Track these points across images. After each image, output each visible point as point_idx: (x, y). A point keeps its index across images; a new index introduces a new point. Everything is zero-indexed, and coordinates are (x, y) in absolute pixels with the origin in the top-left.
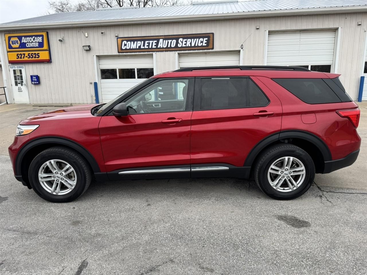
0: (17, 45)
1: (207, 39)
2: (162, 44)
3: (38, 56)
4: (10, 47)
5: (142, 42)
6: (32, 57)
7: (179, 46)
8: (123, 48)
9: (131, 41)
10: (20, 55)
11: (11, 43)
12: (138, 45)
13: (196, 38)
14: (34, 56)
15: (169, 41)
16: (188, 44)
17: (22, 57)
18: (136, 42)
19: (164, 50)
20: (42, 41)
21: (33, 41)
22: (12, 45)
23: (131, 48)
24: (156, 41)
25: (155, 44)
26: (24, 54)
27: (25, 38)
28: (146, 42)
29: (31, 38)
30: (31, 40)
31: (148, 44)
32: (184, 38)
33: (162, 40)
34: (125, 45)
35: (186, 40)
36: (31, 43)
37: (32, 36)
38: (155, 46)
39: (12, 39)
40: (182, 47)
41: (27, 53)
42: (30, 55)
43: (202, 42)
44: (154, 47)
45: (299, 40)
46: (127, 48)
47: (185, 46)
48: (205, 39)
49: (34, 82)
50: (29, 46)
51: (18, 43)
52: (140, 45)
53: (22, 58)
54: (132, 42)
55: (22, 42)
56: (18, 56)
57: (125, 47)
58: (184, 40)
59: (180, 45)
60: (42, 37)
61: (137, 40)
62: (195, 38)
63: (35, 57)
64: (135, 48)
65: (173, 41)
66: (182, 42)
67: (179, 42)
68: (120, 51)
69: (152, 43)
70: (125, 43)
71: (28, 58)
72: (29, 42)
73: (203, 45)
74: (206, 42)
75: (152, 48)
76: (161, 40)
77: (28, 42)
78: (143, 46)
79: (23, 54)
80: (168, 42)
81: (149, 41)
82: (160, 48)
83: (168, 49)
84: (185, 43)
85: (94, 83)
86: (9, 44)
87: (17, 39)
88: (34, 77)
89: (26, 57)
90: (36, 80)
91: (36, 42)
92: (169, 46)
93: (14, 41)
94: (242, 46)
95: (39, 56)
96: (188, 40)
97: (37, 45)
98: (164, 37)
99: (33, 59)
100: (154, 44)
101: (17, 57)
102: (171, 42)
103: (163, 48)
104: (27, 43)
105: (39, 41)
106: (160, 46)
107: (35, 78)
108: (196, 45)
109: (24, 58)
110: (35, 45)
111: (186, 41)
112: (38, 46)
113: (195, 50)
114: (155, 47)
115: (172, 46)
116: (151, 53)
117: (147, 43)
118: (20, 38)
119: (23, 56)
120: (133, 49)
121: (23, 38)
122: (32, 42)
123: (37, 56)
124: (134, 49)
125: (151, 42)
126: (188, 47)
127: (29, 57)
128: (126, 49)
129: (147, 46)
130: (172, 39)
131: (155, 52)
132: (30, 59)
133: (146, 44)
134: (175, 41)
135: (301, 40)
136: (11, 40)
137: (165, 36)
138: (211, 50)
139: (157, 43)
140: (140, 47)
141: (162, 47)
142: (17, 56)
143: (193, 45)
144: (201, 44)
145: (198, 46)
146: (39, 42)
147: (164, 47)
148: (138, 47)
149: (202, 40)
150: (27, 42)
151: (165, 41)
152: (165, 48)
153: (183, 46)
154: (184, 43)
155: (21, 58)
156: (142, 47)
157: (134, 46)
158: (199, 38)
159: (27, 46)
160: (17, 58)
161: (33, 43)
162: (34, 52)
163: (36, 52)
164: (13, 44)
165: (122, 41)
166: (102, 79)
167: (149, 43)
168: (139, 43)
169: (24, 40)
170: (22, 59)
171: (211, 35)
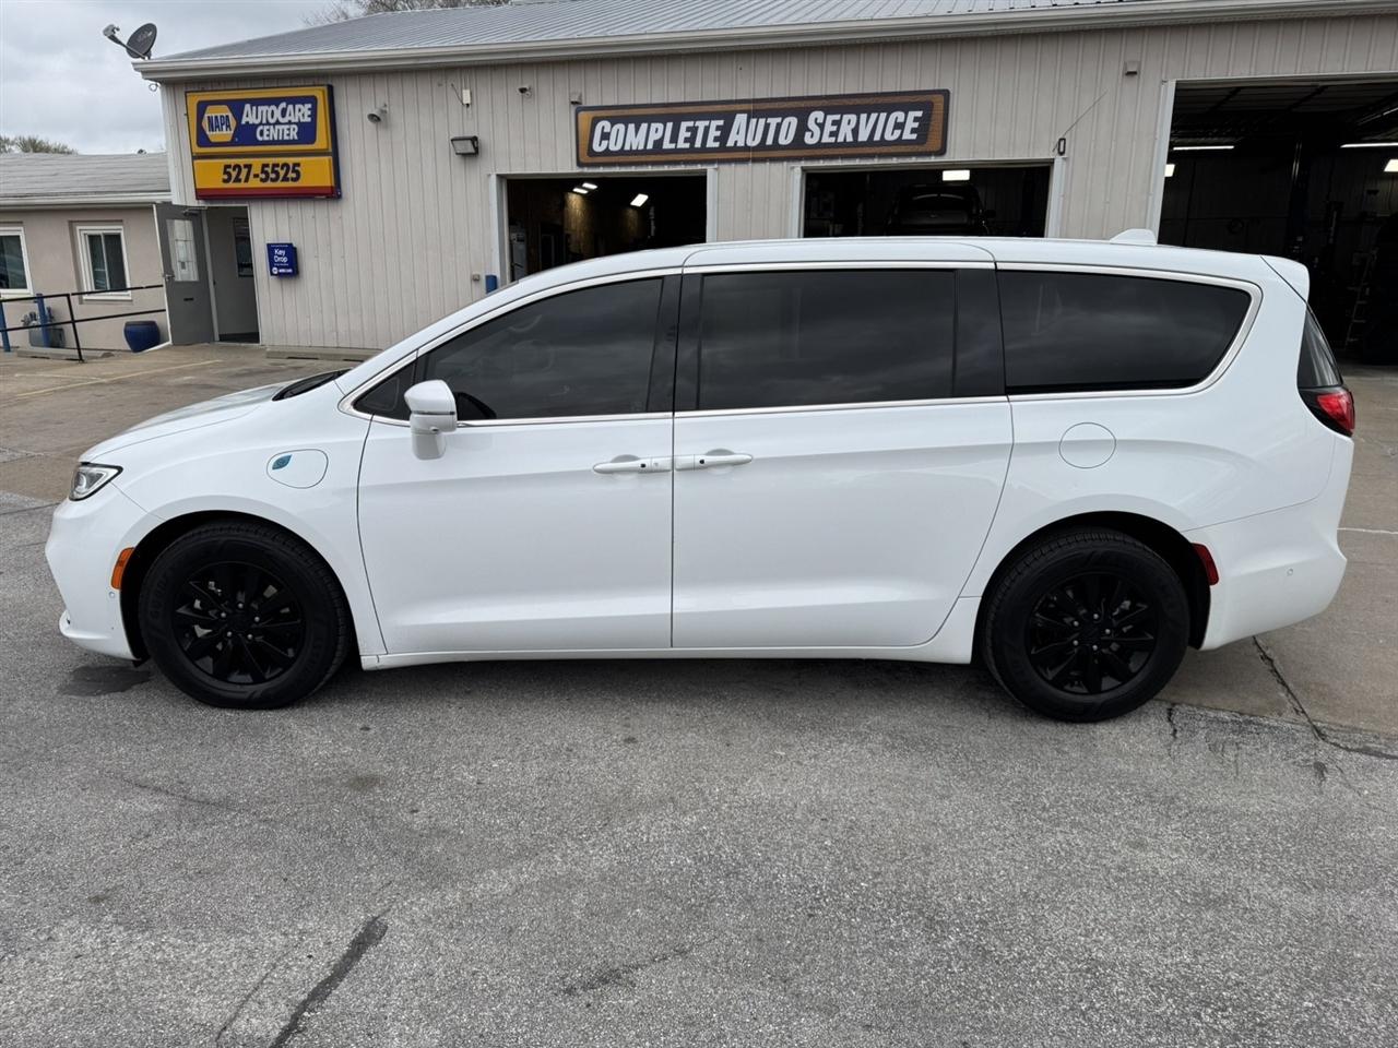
0: (226, 134)
1: (919, 114)
2: (744, 132)
3: (294, 175)
4: (203, 139)
5: (670, 125)
6: (273, 176)
7: (809, 140)
8: (597, 148)
9: (626, 121)
10: (234, 170)
11: (205, 124)
12: (654, 137)
13: (878, 109)
14: (282, 173)
15: (769, 120)
16: (845, 133)
17: (243, 176)
18: (644, 126)
19: (751, 154)
20: (309, 120)
21: (282, 120)
22: (208, 133)
23: (627, 148)
24: (721, 123)
25: (718, 133)
26: (249, 167)
27: (254, 108)
28: (684, 125)
29: (273, 107)
30: (272, 117)
31: (688, 135)
32: (828, 111)
33: (745, 116)
34: (605, 136)
35: (837, 117)
36: (274, 125)
37: (275, 102)
39: (211, 112)
40: (819, 145)
41: (256, 164)
42: (269, 170)
43: (899, 126)
44: (711, 144)
46: (613, 148)
47: (833, 140)
48: (912, 114)
49: (279, 268)
50: (267, 138)
51: (229, 126)
52: (658, 136)
53: (240, 181)
54: (632, 127)
55: (244, 122)
56: (230, 175)
57: (605, 143)
58: (831, 118)
59: (812, 136)
60: (309, 106)
61: (650, 119)
62: (875, 112)
63: (286, 179)
64: (641, 147)
65: (787, 120)
66: (822, 126)
67: (811, 124)
68: (585, 158)
69: (707, 129)
70: (603, 128)
71: (262, 180)
72: (268, 123)
73: (904, 137)
74: (916, 125)
75: (704, 149)
76: (741, 119)
77: (264, 121)
78: (671, 142)
79: (245, 166)
80: (767, 126)
81: (695, 121)
82: (735, 148)
83: (765, 153)
84: (834, 128)
85: (488, 277)
86: (200, 131)
87: (224, 111)
88: (280, 248)
89: (256, 176)
90: (285, 259)
91: (290, 123)
92: (769, 141)
93: (216, 117)
94: (1062, 143)
95: (299, 173)
96: (846, 117)
97: (294, 135)
98: (750, 106)
99: (280, 184)
100: (713, 133)
101: (226, 177)
102: (779, 126)
103: (746, 148)
104: (261, 128)
105: (302, 120)
106: (736, 142)
107: (280, 252)
108: (877, 137)
109: (247, 180)
110: (287, 132)
111: (837, 123)
112: (297, 138)
113: (871, 156)
114: (717, 145)
115: (782, 141)
116: (699, 167)
117: (688, 129)
118: (236, 108)
119: (244, 172)
120: (632, 152)
121: (247, 107)
122: (278, 123)
123: (291, 175)
124: (637, 152)
125: (701, 125)
126: (845, 144)
127: (264, 176)
128: (607, 152)
130: (784, 114)
131: (716, 166)
132: (270, 184)
133: (683, 134)
134: (794, 121)
136: (206, 116)
137: (755, 101)
138: (933, 159)
139: (725, 131)
140: (658, 143)
141: (741, 144)
142: (225, 172)
143: (863, 136)
144: (898, 132)
145: (883, 142)
146: (300, 124)
147: (749, 144)
148: (650, 146)
149: (901, 120)
150: (261, 124)
151: (754, 121)
152: (755, 149)
153: (824, 141)
154: (829, 128)
155: (237, 180)
156: (667, 145)
157: (636, 139)
158: (890, 109)
159: (260, 138)
160: (225, 181)
161: (281, 127)
162: (280, 160)
163: (290, 161)
164: (212, 129)
165: (595, 121)
167: (694, 130)
168: (658, 131)
169: (249, 116)
170: (242, 185)
171: (938, 99)
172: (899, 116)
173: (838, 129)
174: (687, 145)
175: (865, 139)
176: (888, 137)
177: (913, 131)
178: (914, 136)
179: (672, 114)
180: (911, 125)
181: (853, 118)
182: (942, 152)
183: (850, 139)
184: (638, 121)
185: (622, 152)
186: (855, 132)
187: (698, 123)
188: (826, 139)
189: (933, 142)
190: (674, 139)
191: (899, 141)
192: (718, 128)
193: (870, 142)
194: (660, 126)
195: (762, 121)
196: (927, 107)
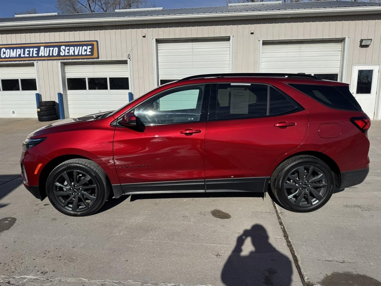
1: (91, 47)
2: (43, 52)
5: (22, 50)
7: (61, 54)
8: (2, 56)
9: (10, 48)
12: (18, 53)
13: (80, 45)
15: (50, 48)
16: (71, 52)
18: (15, 50)
23: (11, 56)
24: (37, 49)
25: (36, 52)
28: (26, 50)
31: (28, 52)
32: (66, 46)
33: (43, 47)
34: (4, 53)
35: (69, 48)
40: (65, 56)
44: (35, 55)
45: (191, 50)
46: (7, 56)
47: (68, 54)
48: (89, 47)
52: (19, 53)
54: (12, 50)
57: (4, 55)
58: (67, 48)
59: (62, 53)
61: (17, 48)
62: (79, 46)
64: (15, 56)
65: (55, 49)
66: (65, 50)
67: (62, 50)
69: (33, 51)
70: (3, 51)
73: (87, 54)
74: (90, 50)
75: (33, 57)
76: (42, 48)
78: (23, 55)
80: (50, 50)
81: (29, 48)
82: (41, 57)
83: (50, 58)
84: (68, 51)
92: (51, 55)
94: (129, 55)
96: (71, 48)
98: (44, 45)
100: (35, 52)
102: (53, 50)
103: (45, 56)
106: (42, 55)
108: (80, 54)
111: (69, 49)
113: (79, 59)
114: (36, 55)
115: (54, 55)
116: (32, 62)
117: (28, 51)
120: (12, 58)
124: (14, 58)
125: (31, 50)
126: (71, 56)
128: (5, 58)
129: (28, 54)
130: (54, 46)
131: (37, 61)
133: (26, 52)
134: (57, 49)
135: (194, 50)
137: (46, 43)
138: (96, 60)
139: (38, 51)
140: (20, 55)
141: (43, 55)
143: (76, 53)
144: (85, 52)
145: (82, 55)
147: (45, 55)
148: (17, 56)
149: (86, 49)
151: (46, 49)
152: (47, 57)
153: (66, 55)
154: (67, 51)
156: (22, 55)
157: (13, 54)
158: (83, 45)
165: (1, 49)
167: (29, 51)
168: (19, 51)
171: (95, 43)
172: (85, 47)
173: (69, 51)
174: (28, 56)
175: (77, 54)
176: (83, 54)
177: (90, 52)
178: (90, 53)
179: (23, 47)
180: (89, 50)
181: (73, 48)
182: (98, 58)
183: (73, 54)
184: (13, 48)
185: (9, 58)
186: (74, 52)
187: (30, 49)
188: (66, 54)
189: (95, 55)
190: (24, 54)
191: (86, 55)
192: (36, 51)
193: (78, 55)
194: (20, 50)
195: (48, 49)
196: (92, 45)
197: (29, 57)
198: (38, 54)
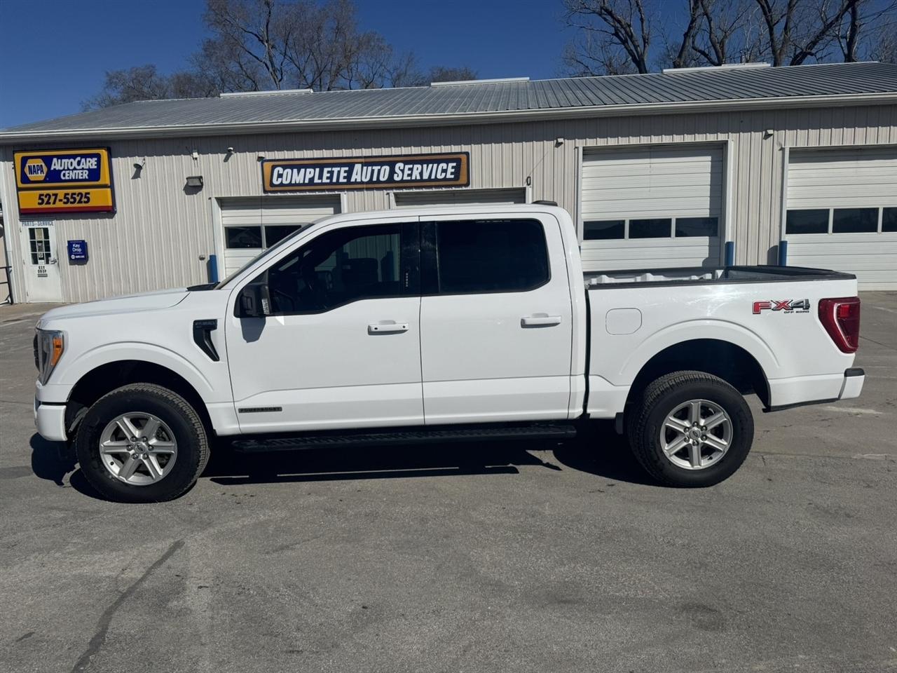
0: (41, 176)
1: (454, 164)
2: (360, 174)
3: (86, 200)
4: (25, 179)
5: (317, 170)
6: (72, 200)
7: (396, 178)
8: (275, 182)
9: (292, 167)
10: (46, 197)
11: (27, 170)
12: (309, 176)
13: (433, 162)
14: (78, 199)
15: (374, 168)
16: (416, 175)
17: (52, 201)
18: (303, 170)
19: (365, 186)
20: (96, 167)
21: (77, 167)
22: (28, 175)
23: (293, 182)
25: (346, 174)
26: (56, 195)
27: (59, 161)
28: (326, 170)
29: (72, 160)
30: (71, 165)
31: (329, 175)
32: (406, 163)
33: (360, 165)
34: (280, 176)
35: (411, 166)
36: (72, 170)
37: (74, 157)
38: (345, 178)
39: (30, 163)
40: (402, 181)
41: (61, 193)
42: (69, 197)
43: (444, 171)
44: (342, 180)
46: (284, 182)
47: (409, 178)
48: (451, 165)
49: (75, 255)
50: (67, 178)
51: (42, 171)
52: (311, 176)
53: (50, 203)
54: (295, 171)
55: (52, 169)
56: (43, 200)
57: (280, 180)
58: (407, 167)
60: (96, 159)
61: (306, 167)
63: (80, 202)
64: (302, 182)
65: (384, 167)
66: (403, 171)
67: (397, 170)
68: (268, 188)
69: (339, 172)
71: (65, 203)
72: (68, 169)
74: (453, 170)
75: (338, 183)
76: (358, 167)
77: (66, 168)
78: (319, 179)
79: (53, 195)
80: (373, 171)
81: (332, 167)
82: (356, 183)
84: (410, 172)
85: (211, 256)
86: (23, 174)
87: (40, 162)
88: (76, 243)
89: (61, 200)
90: (80, 250)
91: (83, 169)
92: (375, 179)
93: (34, 166)
94: (529, 179)
95: (89, 199)
96: (416, 166)
97: (86, 176)
98: (363, 160)
99: (76, 205)
100: (343, 174)
101: (40, 201)
102: (379, 171)
103: (362, 183)
104: (64, 172)
105: (91, 167)
107: (77, 246)
108: (433, 177)
109: (54, 203)
110: (80, 174)
111: (411, 169)
112: (87, 178)
113: (431, 187)
114: (345, 180)
115: (382, 179)
116: (337, 193)
117: (328, 172)
118: (48, 161)
119: (53, 198)
120: (296, 185)
121: (55, 160)
122: (75, 169)
123: (84, 199)
124: (299, 185)
125: (336, 170)
126: (416, 181)
127: (65, 200)
128: (282, 185)
129: (327, 178)
130: (382, 164)
131: (346, 192)
132: (69, 205)
133: (326, 175)
134: (387, 168)
136: (27, 165)
138: (464, 188)
139: (350, 173)
140: (312, 180)
141: (359, 180)
142: (40, 198)
143: (426, 176)
144: (444, 174)
145: (436, 179)
146: (89, 170)
148: (307, 181)
149: (445, 168)
150: (64, 170)
151: (365, 168)
152: (367, 183)
153: (404, 179)
154: (407, 172)
155: (48, 203)
157: (298, 177)
158: (439, 162)
159: (63, 178)
160: (39, 204)
161: (77, 172)
162: (77, 191)
163: (84, 191)
164: (31, 172)
165: (274, 167)
166: (227, 248)
167: (331, 173)
168: (310, 173)
169: (56, 165)
170: (51, 206)
171: (464, 157)
172: (444, 165)
173: (412, 172)
174: (328, 181)
175: (427, 178)
176: (439, 177)
177: (452, 174)
178: (453, 176)
179: (320, 165)
180: (450, 170)
181: (419, 166)
182: (468, 184)
183: (418, 178)
184: (299, 167)
185: (290, 184)
186: (421, 174)
187: (334, 169)
188: (406, 178)
189: (463, 180)
190: (321, 177)
191: (445, 179)
192: (345, 171)
193: (430, 179)
194: (312, 170)
195: (370, 168)
196: (458, 161)
197: (331, 183)
198: (349, 177)
